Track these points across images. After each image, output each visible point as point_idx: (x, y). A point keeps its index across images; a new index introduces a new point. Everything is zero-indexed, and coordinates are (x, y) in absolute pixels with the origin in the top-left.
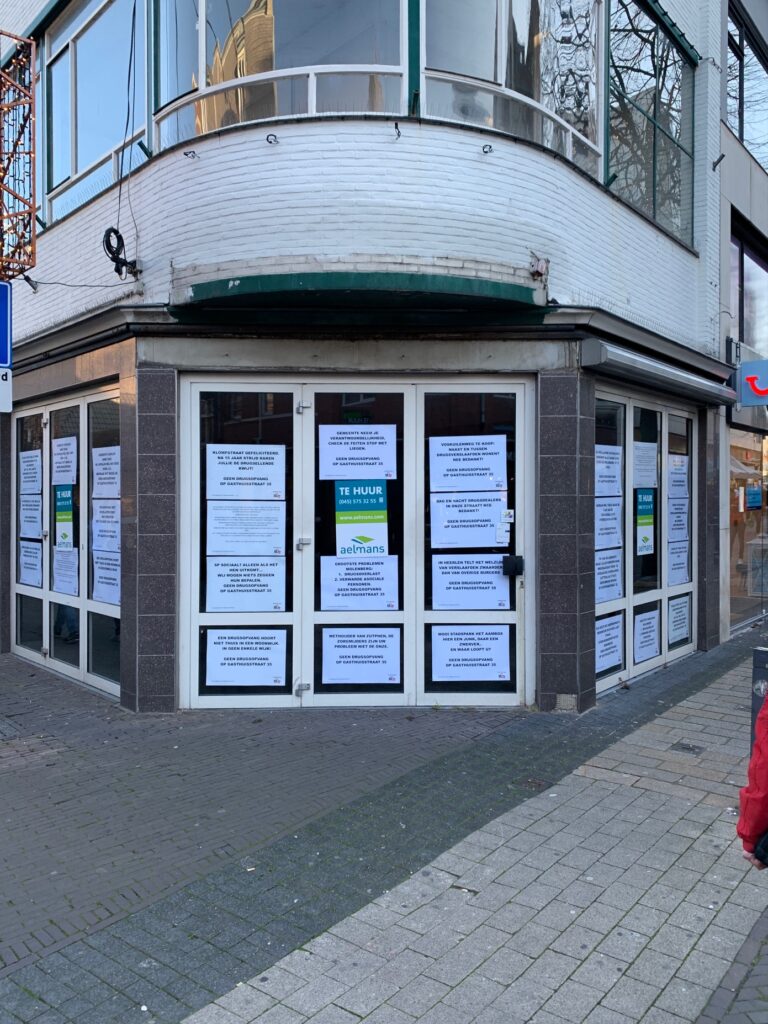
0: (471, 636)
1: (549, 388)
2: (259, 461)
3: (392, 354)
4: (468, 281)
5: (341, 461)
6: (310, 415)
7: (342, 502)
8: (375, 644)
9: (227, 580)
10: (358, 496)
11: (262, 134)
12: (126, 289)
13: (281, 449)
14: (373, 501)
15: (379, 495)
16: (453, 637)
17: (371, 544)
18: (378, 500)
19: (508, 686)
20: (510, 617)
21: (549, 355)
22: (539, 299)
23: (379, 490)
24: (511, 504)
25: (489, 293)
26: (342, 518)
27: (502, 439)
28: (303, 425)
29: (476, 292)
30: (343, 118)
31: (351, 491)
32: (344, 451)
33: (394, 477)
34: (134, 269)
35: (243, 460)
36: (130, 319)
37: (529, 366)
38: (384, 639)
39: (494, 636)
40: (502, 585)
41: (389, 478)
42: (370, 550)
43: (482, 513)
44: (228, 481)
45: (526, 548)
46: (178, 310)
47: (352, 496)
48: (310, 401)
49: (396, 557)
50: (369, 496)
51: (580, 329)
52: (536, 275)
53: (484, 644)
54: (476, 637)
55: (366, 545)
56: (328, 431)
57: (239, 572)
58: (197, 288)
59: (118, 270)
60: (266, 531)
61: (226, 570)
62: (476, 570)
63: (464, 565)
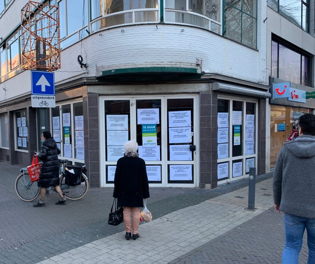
0: (181, 168)
1: (203, 97)
2: (121, 119)
3: (158, 88)
4: (177, 68)
5: (143, 119)
6: (135, 106)
7: (144, 130)
8: (154, 170)
9: (113, 152)
10: (148, 129)
11: (120, 29)
12: (84, 72)
13: (127, 116)
14: (153, 130)
15: (154, 129)
16: (176, 168)
17: (152, 142)
18: (154, 130)
19: (192, 182)
20: (192, 163)
21: (203, 87)
22: (199, 72)
23: (154, 127)
24: (192, 130)
25: (184, 71)
26: (144, 135)
27: (190, 112)
28: (133, 109)
29: (180, 71)
30: (142, 24)
31: (146, 127)
32: (144, 116)
33: (159, 123)
34: (86, 66)
35: (116, 119)
36: (85, 81)
37: (197, 90)
38: (156, 169)
39: (187, 168)
40: (190, 153)
41: (157, 124)
42: (152, 144)
43: (184, 133)
44: (113, 125)
45: (197, 143)
46: (98, 78)
47: (147, 129)
48: (135, 102)
49: (159, 146)
50: (151, 129)
51: (212, 79)
52: (198, 65)
53: (184, 170)
54: (182, 168)
55: (151, 143)
56: (140, 110)
57: (116, 150)
58: (103, 72)
59: (82, 67)
60: (123, 139)
61: (112, 150)
62: (182, 149)
63: (179, 148)
